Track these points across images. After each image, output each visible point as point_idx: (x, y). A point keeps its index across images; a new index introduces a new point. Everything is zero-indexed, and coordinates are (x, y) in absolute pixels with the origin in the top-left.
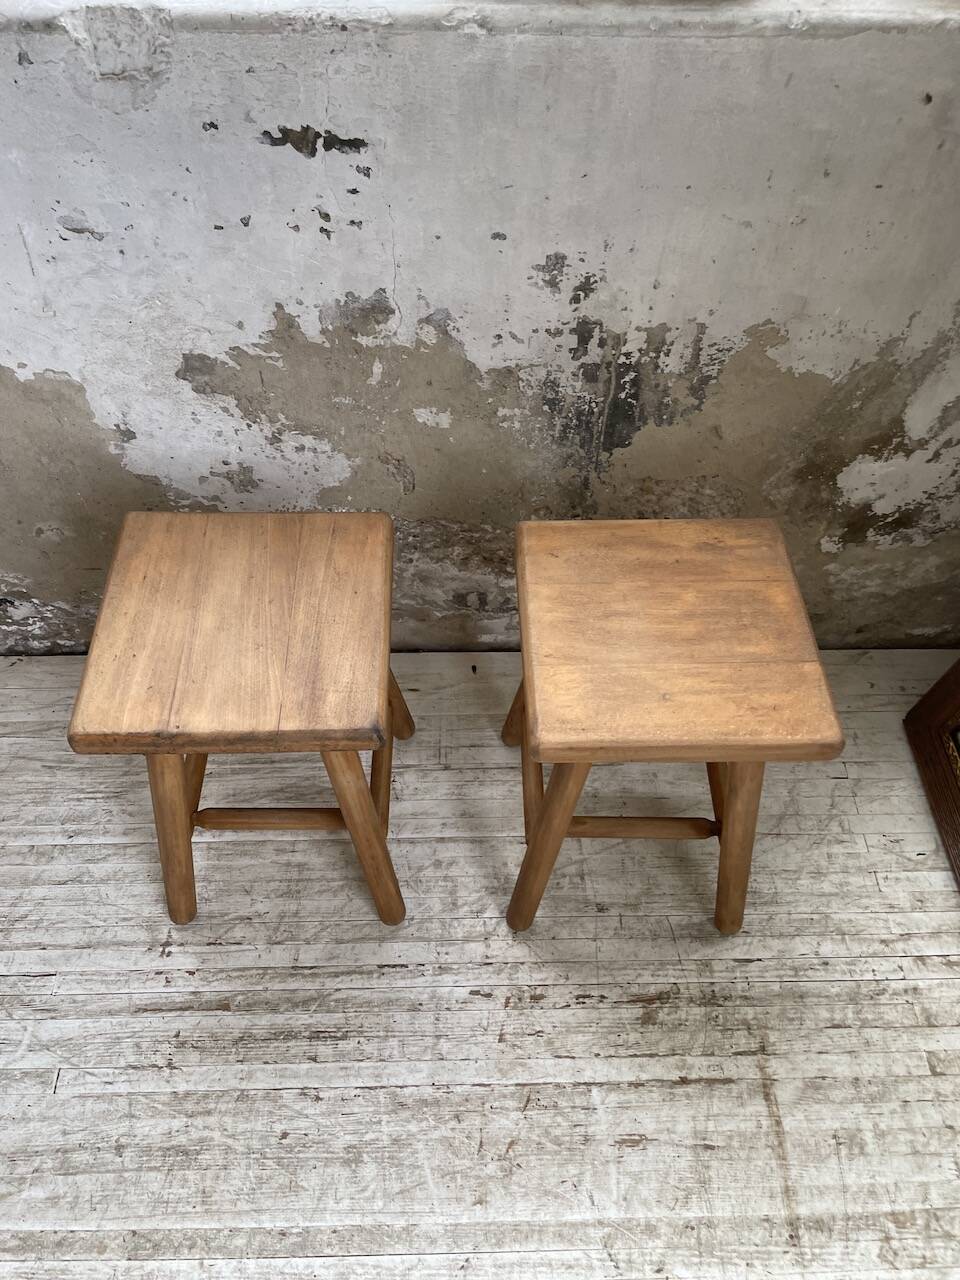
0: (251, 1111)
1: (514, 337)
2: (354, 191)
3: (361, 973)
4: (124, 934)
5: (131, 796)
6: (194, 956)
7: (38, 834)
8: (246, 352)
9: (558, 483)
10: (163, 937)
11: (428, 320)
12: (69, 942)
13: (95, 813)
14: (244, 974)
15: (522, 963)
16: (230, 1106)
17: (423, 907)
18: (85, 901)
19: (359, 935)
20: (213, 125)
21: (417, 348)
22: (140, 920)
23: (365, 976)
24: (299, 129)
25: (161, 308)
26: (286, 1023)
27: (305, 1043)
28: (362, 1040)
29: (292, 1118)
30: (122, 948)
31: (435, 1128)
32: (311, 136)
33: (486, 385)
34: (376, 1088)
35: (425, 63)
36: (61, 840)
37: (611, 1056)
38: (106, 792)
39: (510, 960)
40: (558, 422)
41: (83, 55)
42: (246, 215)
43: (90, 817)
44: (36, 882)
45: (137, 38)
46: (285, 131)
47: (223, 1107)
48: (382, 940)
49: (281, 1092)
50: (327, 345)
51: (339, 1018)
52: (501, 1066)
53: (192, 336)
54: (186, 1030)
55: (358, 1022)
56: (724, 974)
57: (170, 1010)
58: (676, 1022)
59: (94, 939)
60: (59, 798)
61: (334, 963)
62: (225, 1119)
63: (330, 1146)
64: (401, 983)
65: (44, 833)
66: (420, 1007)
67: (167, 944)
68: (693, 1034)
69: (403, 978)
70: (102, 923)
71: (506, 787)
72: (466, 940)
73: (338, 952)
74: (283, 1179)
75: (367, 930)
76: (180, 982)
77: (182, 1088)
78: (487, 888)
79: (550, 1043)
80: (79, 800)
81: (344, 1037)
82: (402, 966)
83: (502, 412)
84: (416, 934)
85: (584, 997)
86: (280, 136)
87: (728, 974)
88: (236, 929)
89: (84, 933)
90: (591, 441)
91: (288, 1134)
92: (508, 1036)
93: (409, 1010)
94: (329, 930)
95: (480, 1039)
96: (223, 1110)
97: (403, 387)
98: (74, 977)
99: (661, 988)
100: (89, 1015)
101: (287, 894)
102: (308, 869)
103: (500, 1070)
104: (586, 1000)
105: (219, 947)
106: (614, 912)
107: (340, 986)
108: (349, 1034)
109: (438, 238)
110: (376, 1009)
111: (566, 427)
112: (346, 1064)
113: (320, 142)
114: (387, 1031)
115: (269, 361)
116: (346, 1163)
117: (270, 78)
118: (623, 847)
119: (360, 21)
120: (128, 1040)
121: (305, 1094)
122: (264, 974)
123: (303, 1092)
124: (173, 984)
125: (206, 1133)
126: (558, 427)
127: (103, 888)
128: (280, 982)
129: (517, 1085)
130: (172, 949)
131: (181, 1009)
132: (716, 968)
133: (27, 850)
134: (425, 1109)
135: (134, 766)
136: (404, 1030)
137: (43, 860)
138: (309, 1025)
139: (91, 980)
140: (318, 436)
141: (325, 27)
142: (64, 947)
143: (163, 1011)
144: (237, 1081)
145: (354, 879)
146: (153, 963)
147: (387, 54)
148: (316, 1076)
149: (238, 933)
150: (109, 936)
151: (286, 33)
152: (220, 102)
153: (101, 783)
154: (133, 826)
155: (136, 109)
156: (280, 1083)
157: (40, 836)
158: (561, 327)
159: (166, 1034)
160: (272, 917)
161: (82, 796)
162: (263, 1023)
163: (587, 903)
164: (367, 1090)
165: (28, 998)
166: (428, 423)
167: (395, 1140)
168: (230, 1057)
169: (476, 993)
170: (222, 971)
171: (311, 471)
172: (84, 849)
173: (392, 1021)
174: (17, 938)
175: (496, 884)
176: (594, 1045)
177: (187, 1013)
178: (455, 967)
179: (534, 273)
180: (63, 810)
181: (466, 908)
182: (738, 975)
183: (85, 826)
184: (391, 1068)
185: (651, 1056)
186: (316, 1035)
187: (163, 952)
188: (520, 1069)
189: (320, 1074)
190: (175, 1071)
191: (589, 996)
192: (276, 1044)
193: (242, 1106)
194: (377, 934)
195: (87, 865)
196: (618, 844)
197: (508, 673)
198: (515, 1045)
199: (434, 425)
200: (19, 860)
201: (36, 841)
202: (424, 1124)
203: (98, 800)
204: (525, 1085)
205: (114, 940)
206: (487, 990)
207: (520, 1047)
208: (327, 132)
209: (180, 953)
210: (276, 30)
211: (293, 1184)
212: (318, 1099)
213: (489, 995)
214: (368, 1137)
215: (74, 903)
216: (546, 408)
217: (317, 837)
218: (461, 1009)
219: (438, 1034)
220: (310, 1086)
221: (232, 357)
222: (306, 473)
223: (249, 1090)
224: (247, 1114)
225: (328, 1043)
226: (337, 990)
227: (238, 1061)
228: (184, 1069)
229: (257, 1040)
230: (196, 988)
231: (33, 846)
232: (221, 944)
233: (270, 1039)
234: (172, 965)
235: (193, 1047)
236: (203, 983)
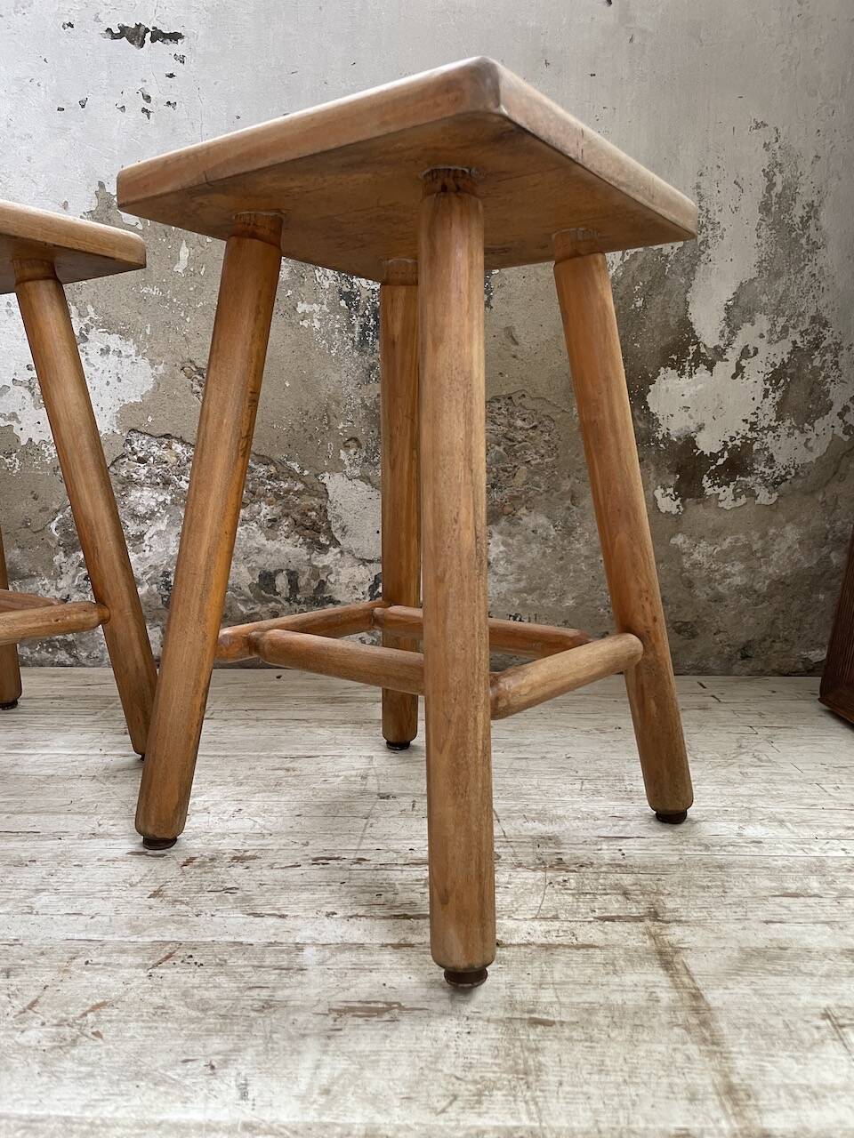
2: (171, 76)
9: (364, 405)
15: (236, 833)
20: (71, 25)
24: (133, 26)
32: (142, 29)
33: (284, 275)
37: (356, 916)
40: (357, 321)
42: (83, 98)
46: (123, 29)
50: (140, 227)
52: (137, 923)
56: (580, 847)
64: (16, 844)
69: (22, 841)
79: (246, 900)
82: (31, 832)
83: (302, 308)
85: (328, 859)
86: (119, 31)
87: (588, 847)
92: (169, 893)
97: (206, 274)
104: (330, 862)
106: (404, 799)
109: (238, 119)
111: (364, 327)
113: (148, 35)
126: (357, 329)
132: (566, 842)
140: (124, 335)
152: (78, 7)
155: (16, 12)
163: (365, 793)
169: (139, 854)
171: (113, 380)
176: (328, 903)
182: (605, 847)
188: (172, 926)
191: (336, 859)
198: (178, 901)
206: (159, 852)
207: (185, 903)
208: (154, 28)
213: (160, 856)
216: (343, 303)
218: (102, 866)
222: (108, 383)
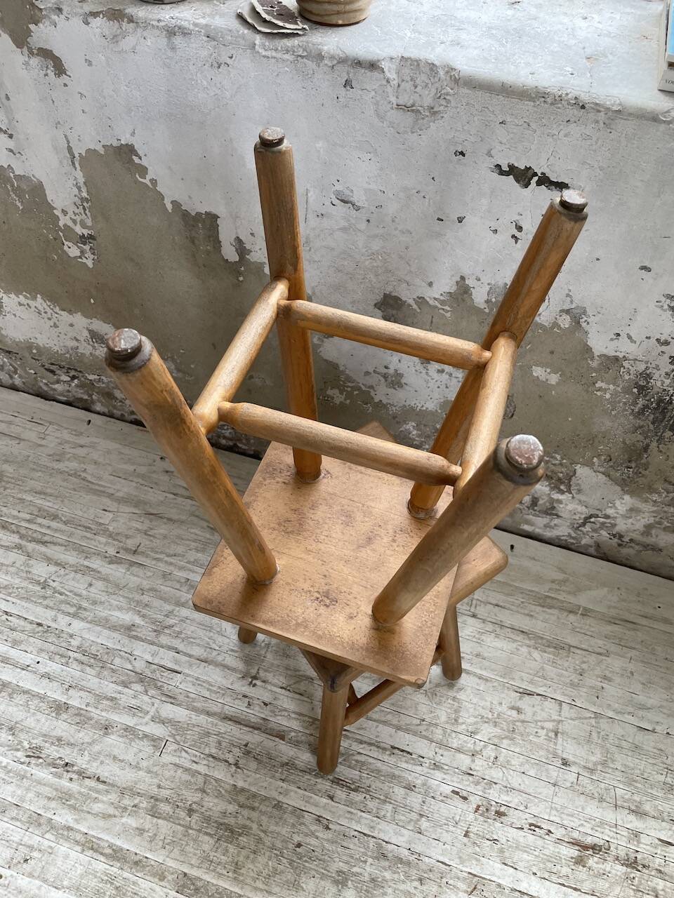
0: (281, 819)
1: (629, 337)
3: (378, 747)
4: (229, 660)
6: (270, 692)
7: (193, 572)
8: (428, 302)
9: (624, 442)
10: (253, 672)
11: (567, 312)
12: (194, 653)
14: (300, 718)
15: (496, 783)
16: (268, 809)
17: (433, 715)
18: (210, 629)
19: (383, 719)
21: (552, 328)
22: (241, 655)
23: (380, 750)
25: (381, 261)
27: (329, 783)
28: (367, 796)
29: (307, 835)
30: (226, 670)
31: (404, 882)
32: (530, 173)
33: (595, 364)
34: (369, 836)
35: (635, 142)
37: (545, 879)
39: (486, 777)
40: (641, 402)
41: (389, 89)
42: (462, 215)
44: (184, 605)
45: (430, 85)
46: (512, 167)
47: (263, 808)
48: (398, 728)
49: (305, 813)
50: (487, 311)
51: (355, 775)
52: (461, 855)
53: (395, 283)
54: (252, 744)
55: (368, 782)
56: (648, 848)
57: (246, 726)
58: (601, 871)
59: (210, 657)
61: (361, 732)
62: (263, 818)
63: (328, 866)
64: (404, 765)
65: (196, 572)
66: (413, 788)
67: (255, 678)
68: (612, 884)
69: (406, 762)
70: (217, 648)
71: (515, 645)
72: (458, 750)
73: (367, 726)
74: (290, 876)
75: (390, 717)
76: (257, 708)
77: (240, 784)
78: (482, 717)
79: (501, 851)
81: (356, 790)
82: (408, 753)
83: (599, 384)
84: (424, 733)
85: (536, 826)
86: (508, 169)
87: (651, 849)
88: (302, 683)
89: (205, 651)
90: (662, 422)
91: (302, 845)
92: (471, 835)
93: (405, 787)
95: (451, 828)
96: (263, 810)
97: (530, 350)
98: (191, 679)
99: (596, 841)
100: (195, 709)
103: (460, 858)
104: (536, 829)
105: (288, 692)
106: (573, 769)
107: (361, 751)
108: (360, 789)
109: (598, 259)
110: (382, 778)
111: (646, 407)
112: (352, 810)
113: (536, 179)
114: (386, 797)
115: (441, 311)
116: (336, 882)
117: (515, 131)
118: (593, 721)
119: (597, 104)
120: (215, 737)
121: (319, 821)
122: (313, 723)
123: (319, 819)
124: (252, 707)
125: (248, 823)
126: (640, 406)
129: (470, 873)
130: (258, 682)
131: (253, 727)
132: (642, 841)
133: (184, 581)
134: (399, 866)
136: (399, 801)
137: (192, 591)
139: (202, 686)
141: (569, 104)
142: (190, 656)
143: (241, 724)
144: (277, 793)
146: (242, 687)
147: (609, 131)
148: (330, 811)
149: (303, 687)
150: (220, 659)
151: (538, 103)
152: (472, 139)
155: (413, 133)
156: (305, 806)
158: (670, 340)
159: (240, 741)
162: (304, 758)
163: (555, 755)
164: (362, 835)
165: (161, 684)
166: (540, 377)
167: (373, 879)
168: (277, 774)
169: (457, 793)
170: (285, 710)
171: (443, 387)
173: (391, 791)
174: (164, 639)
175: (490, 717)
176: (534, 865)
177: (256, 732)
178: (446, 767)
179: (663, 299)
181: (464, 726)
182: (659, 852)
184: (383, 825)
185: (575, 889)
186: (337, 782)
187: (251, 682)
188: (474, 862)
189: (333, 809)
190: (239, 770)
191: (539, 827)
192: (309, 777)
193: (276, 812)
197: (536, 558)
198: (475, 843)
199: (544, 380)
200: (178, 586)
201: (191, 576)
202: (396, 876)
204: (475, 876)
205: (223, 662)
206: (465, 794)
207: (479, 846)
208: (543, 173)
209: (262, 687)
210: (532, 99)
211: (296, 883)
212: (328, 828)
213: (465, 798)
214: (355, 870)
215: (204, 627)
216: (635, 390)
218: (442, 801)
219: (422, 813)
220: (324, 816)
221: (416, 303)
222: (439, 387)
223: (283, 803)
224: (278, 820)
225: (344, 790)
226: (359, 753)
227: (281, 779)
228: (245, 771)
229: (297, 769)
230: (266, 716)
231: (189, 579)
232: (289, 690)
233: (305, 772)
234: (255, 694)
235: (254, 757)
236: (271, 714)
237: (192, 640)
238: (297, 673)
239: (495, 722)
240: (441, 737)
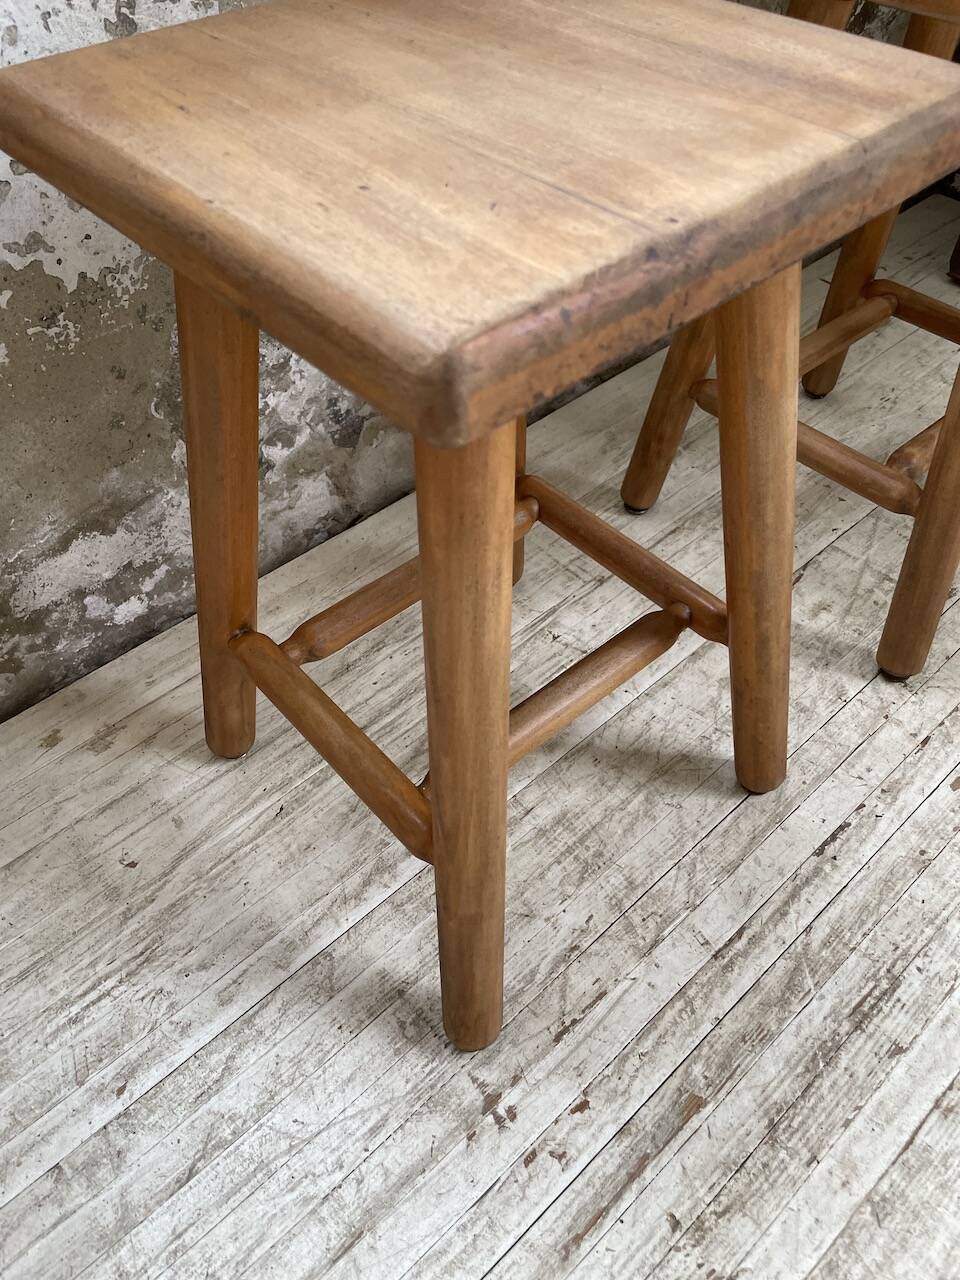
0: (916, 1216)
3: (807, 882)
4: (397, 1156)
5: (175, 940)
6: (554, 1078)
7: (44, 1139)
10: (473, 1097)
13: (128, 1015)
14: (661, 1029)
16: (881, 1241)
18: (264, 1168)
19: (745, 839)
22: (403, 1109)
23: (817, 881)
26: (801, 1040)
27: (859, 1040)
28: (918, 962)
30: (420, 1180)
36: (105, 1112)
38: (116, 971)
39: (940, 717)
43: (126, 1031)
44: (127, 1223)
47: (873, 1255)
48: (779, 820)
49: (917, 1141)
51: (858, 964)
54: (678, 1202)
55: (884, 945)
57: (618, 1197)
59: (352, 1214)
60: (27, 1047)
61: (757, 901)
64: (868, 850)
65: (56, 1128)
66: (925, 857)
67: (491, 1101)
69: (862, 841)
70: (338, 1176)
71: (692, 554)
72: (868, 736)
73: (745, 883)
75: (745, 825)
76: (582, 1138)
78: (813, 665)
80: (74, 1021)
81: (895, 983)
82: (841, 828)
84: (809, 778)
88: (573, 980)
89: (322, 1221)
93: (920, 872)
94: (699, 866)
96: (879, 1259)
101: (587, 871)
102: (577, 816)
105: (578, 1028)
107: (804, 922)
108: (896, 971)
110: (884, 908)
112: (941, 1015)
114: (931, 922)
121: (950, 1110)
122: (690, 1003)
123: (943, 1110)
124: (572, 1152)
127: (277, 1118)
128: (723, 993)
130: (510, 1098)
131: (632, 1177)
133: (49, 1184)
135: (131, 895)
136: (946, 900)
137: (102, 1173)
138: (834, 1010)
143: (606, 1210)
144: (843, 1194)
145: (651, 780)
146: (499, 1153)
148: (929, 1071)
149: (581, 982)
150: (375, 1184)
153: (93, 964)
154: (227, 980)
156: (900, 1131)
157: (55, 1140)
159: (656, 1240)
160: (603, 918)
161: (75, 1010)
162: (773, 1071)
168: (791, 1170)
170: (622, 1058)
172: (168, 1087)
173: (920, 904)
177: (648, 1174)
178: (898, 774)
180: (58, 1061)
181: (821, 703)
183: (131, 1052)
186: (860, 1017)
187: (499, 1120)
189: (928, 1062)
192: (827, 1083)
193: (893, 1223)
194: (763, 821)
195: (206, 1107)
196: (875, 524)
200: (52, 1213)
201: (53, 1153)
203: (115, 993)
205: (393, 1179)
209: (527, 1094)
215: (246, 1191)
217: (538, 770)
220: (939, 1091)
223: (874, 1189)
224: (917, 1226)
225: (886, 1010)
226: (808, 929)
227: (809, 1164)
228: (748, 1264)
229: (794, 1105)
230: (615, 1120)
231: (57, 1166)
232: (574, 1022)
233: (810, 1086)
234: (536, 1124)
235: (720, 1215)
236: (615, 1106)
237: (259, 1252)
238: (539, 977)
239: (832, 651)
240: (828, 752)
